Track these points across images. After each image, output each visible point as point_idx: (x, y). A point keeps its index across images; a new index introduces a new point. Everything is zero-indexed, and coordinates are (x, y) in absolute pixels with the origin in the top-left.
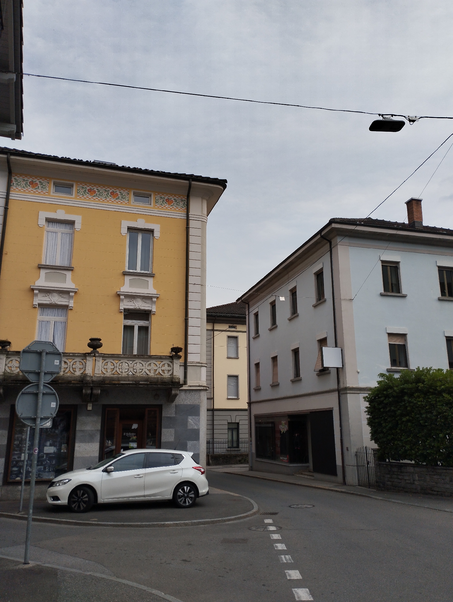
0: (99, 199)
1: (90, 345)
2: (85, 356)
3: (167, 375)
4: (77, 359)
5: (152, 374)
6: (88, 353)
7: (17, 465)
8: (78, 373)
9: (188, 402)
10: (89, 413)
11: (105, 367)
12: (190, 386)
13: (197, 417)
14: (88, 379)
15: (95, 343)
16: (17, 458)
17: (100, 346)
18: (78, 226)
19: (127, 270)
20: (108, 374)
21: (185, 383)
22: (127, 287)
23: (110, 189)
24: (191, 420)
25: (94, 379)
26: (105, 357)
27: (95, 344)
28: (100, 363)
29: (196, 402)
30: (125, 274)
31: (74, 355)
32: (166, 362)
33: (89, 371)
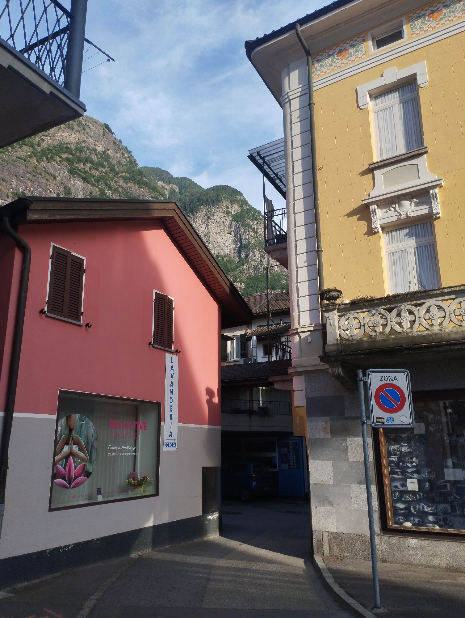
0: (450, 19)
7: (403, 499)
16: (400, 487)
18: (422, 79)
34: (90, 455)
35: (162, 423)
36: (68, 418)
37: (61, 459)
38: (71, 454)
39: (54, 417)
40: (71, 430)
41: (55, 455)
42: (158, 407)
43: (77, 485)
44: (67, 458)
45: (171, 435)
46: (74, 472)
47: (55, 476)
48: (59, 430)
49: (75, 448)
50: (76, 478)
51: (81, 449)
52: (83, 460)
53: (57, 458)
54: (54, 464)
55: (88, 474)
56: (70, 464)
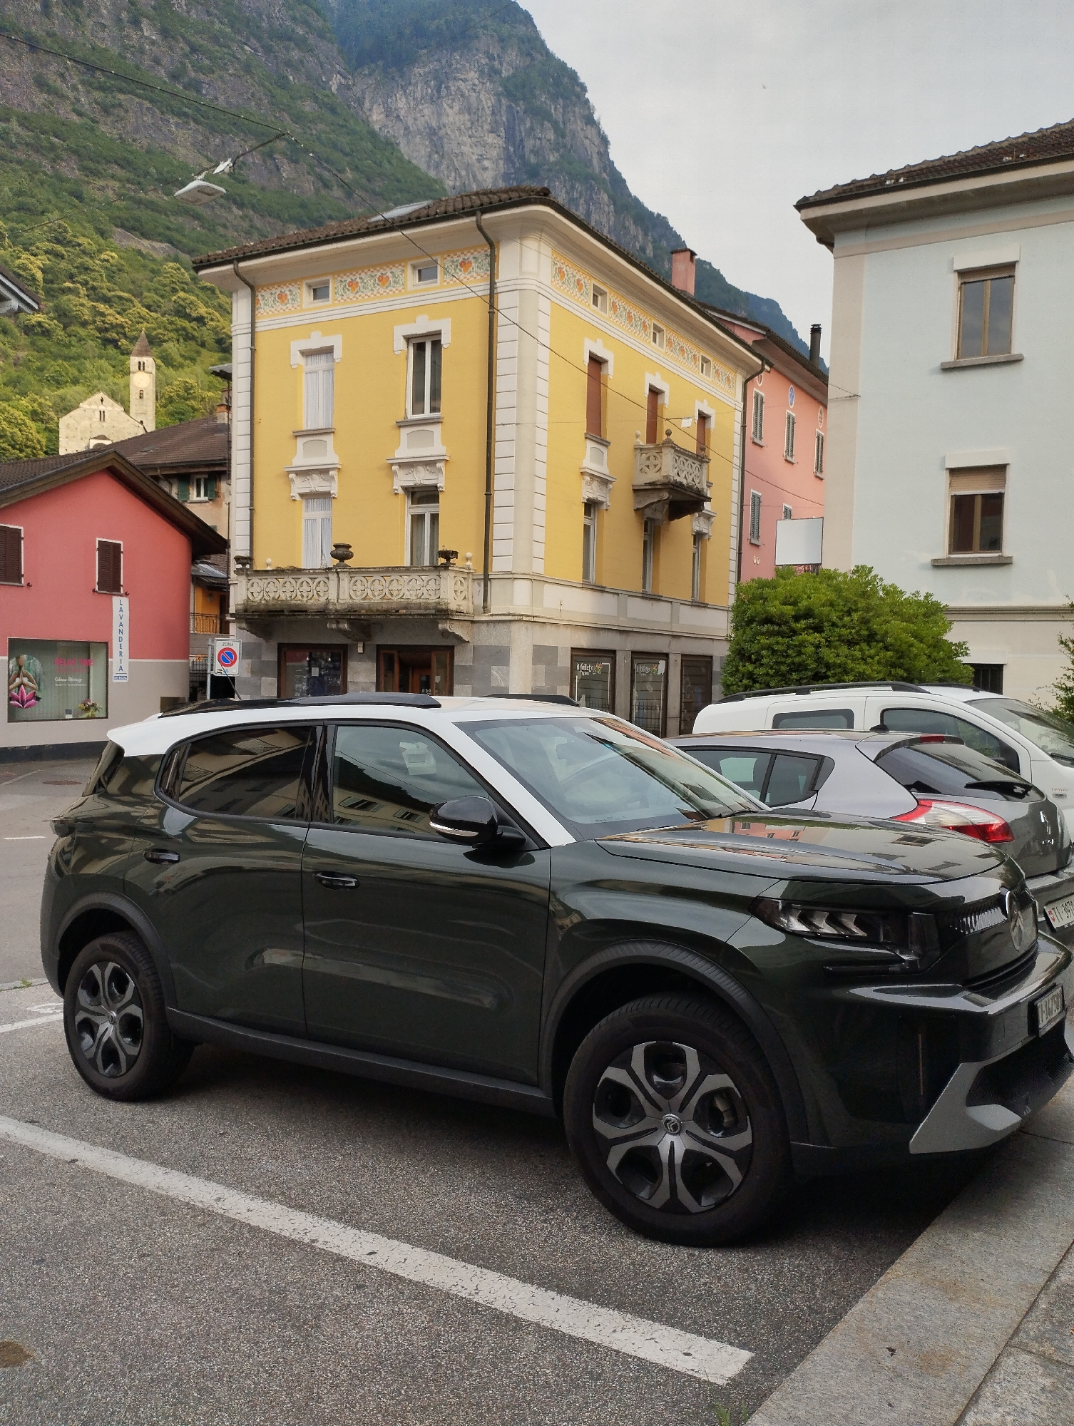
0: (363, 295)
1: (334, 555)
2: (328, 571)
3: (433, 599)
4: (320, 578)
5: (413, 599)
6: (329, 569)
8: (323, 600)
9: (492, 642)
10: (361, 657)
11: (355, 588)
12: (492, 615)
13: (505, 668)
14: (331, 607)
15: (340, 551)
17: (349, 556)
18: (337, 354)
19: (411, 416)
20: (358, 600)
21: (485, 609)
22: (405, 451)
23: (378, 271)
24: (497, 672)
25: (338, 607)
26: (354, 572)
28: (346, 582)
29: (504, 643)
30: (402, 425)
32: (430, 575)
33: (332, 596)
34: (39, 685)
35: (110, 660)
36: (18, 658)
37: (14, 688)
38: (22, 684)
39: (7, 658)
40: (20, 667)
41: (9, 684)
42: (106, 645)
43: (29, 706)
44: (19, 687)
45: (121, 668)
46: (25, 697)
47: (10, 699)
48: (11, 667)
49: (25, 680)
50: (27, 701)
51: (30, 680)
52: (32, 688)
53: (11, 687)
54: (9, 691)
55: (38, 699)
56: (22, 692)
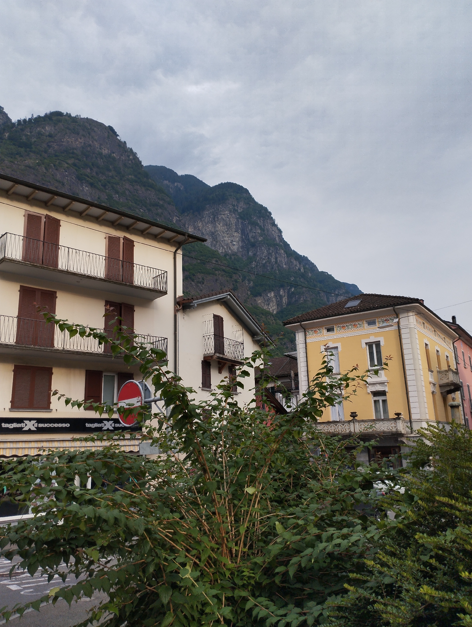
0: (348, 330)
1: (351, 416)
2: (349, 422)
3: (394, 430)
4: (346, 424)
5: (386, 430)
8: (348, 431)
11: (360, 427)
12: (415, 434)
14: (353, 434)
17: (357, 416)
18: (339, 349)
19: (370, 368)
20: (363, 431)
21: (412, 432)
23: (353, 323)
25: (355, 434)
26: (359, 421)
27: (354, 415)
28: (357, 425)
31: (344, 422)
32: (393, 422)
33: (352, 430)
